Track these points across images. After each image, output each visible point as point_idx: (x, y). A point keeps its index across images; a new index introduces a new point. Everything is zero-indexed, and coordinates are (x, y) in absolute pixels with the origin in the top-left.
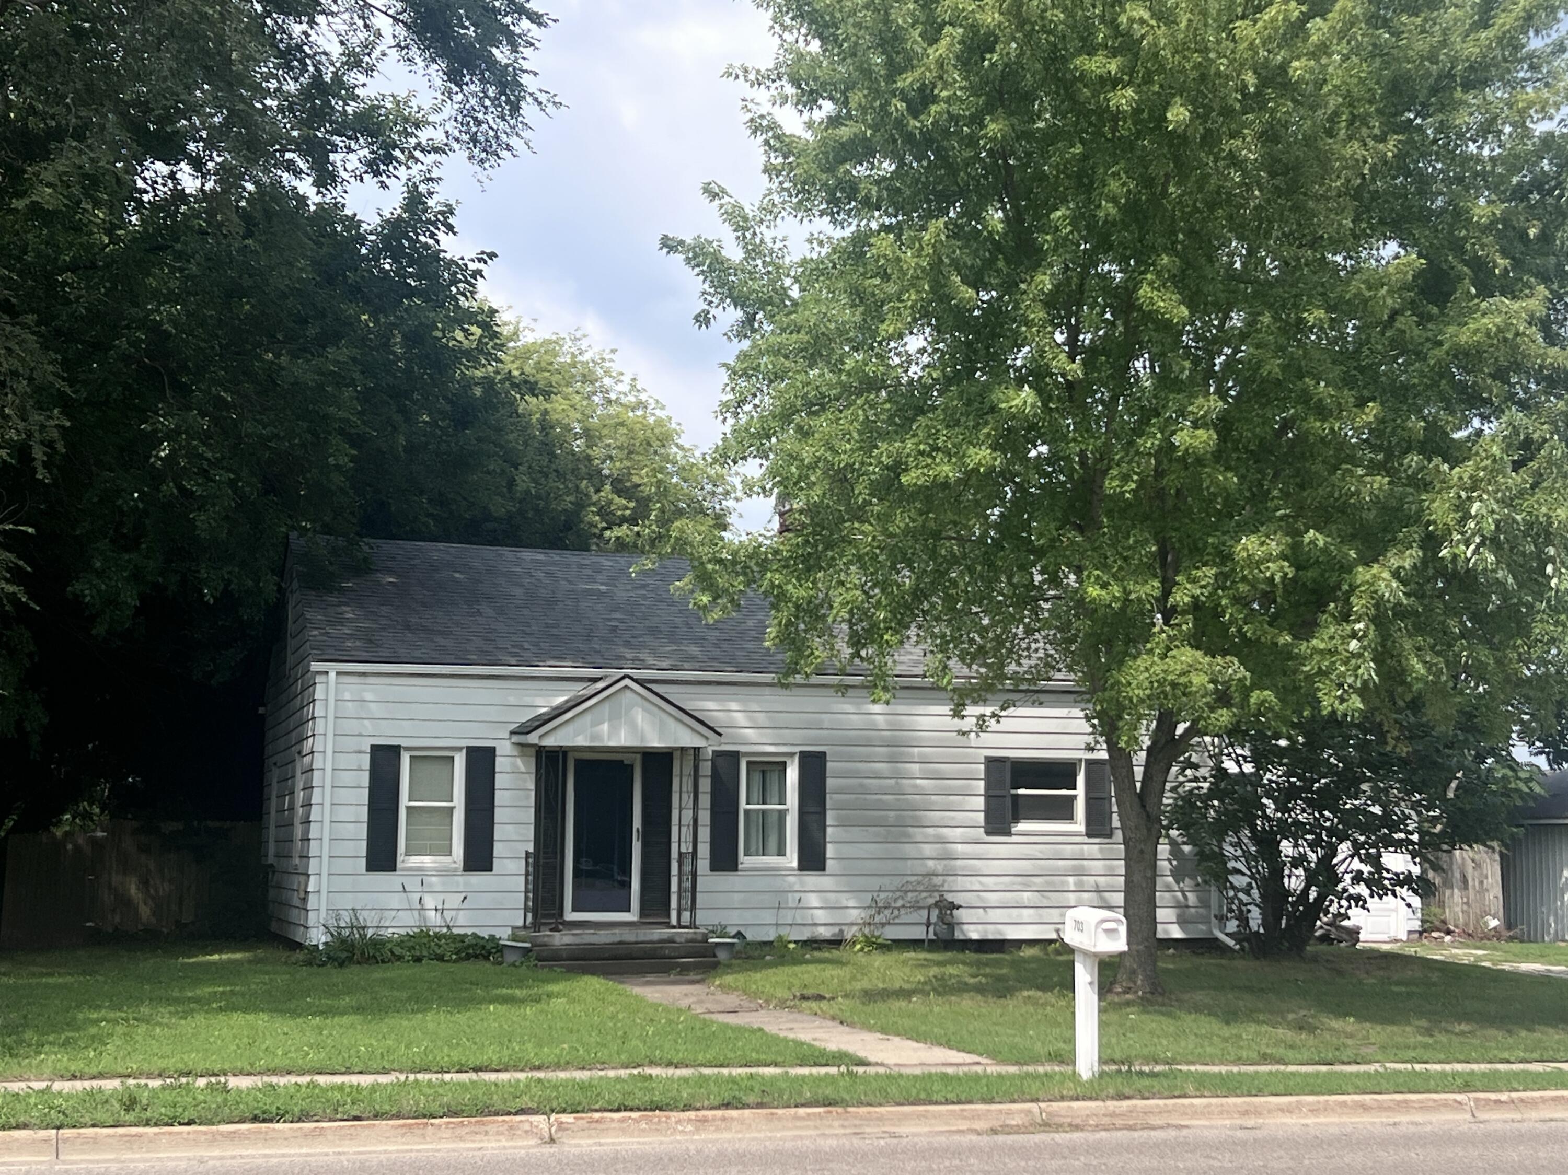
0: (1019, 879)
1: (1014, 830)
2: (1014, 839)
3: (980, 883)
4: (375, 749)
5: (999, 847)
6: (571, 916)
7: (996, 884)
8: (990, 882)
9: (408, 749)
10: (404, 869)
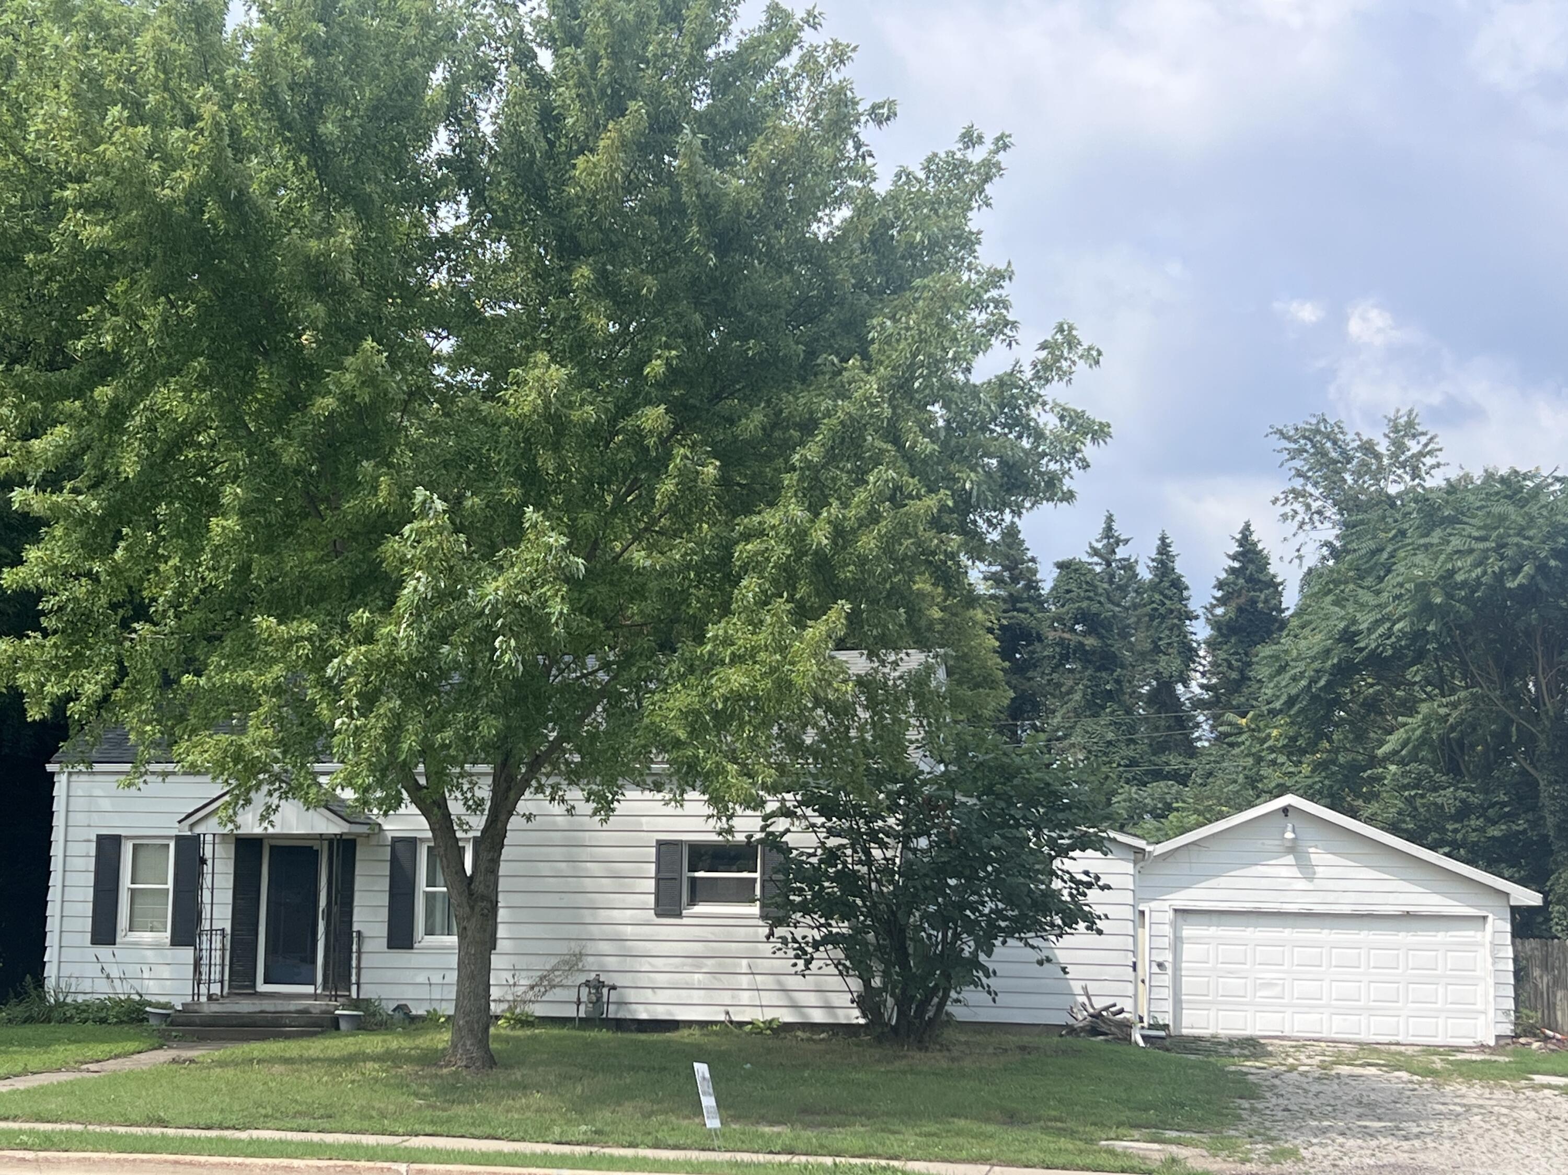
0: (690, 960)
1: (684, 912)
2: (685, 921)
3: (650, 964)
4: (100, 838)
5: (669, 928)
6: (262, 987)
7: (665, 965)
8: (660, 963)
9: (128, 838)
10: (123, 943)
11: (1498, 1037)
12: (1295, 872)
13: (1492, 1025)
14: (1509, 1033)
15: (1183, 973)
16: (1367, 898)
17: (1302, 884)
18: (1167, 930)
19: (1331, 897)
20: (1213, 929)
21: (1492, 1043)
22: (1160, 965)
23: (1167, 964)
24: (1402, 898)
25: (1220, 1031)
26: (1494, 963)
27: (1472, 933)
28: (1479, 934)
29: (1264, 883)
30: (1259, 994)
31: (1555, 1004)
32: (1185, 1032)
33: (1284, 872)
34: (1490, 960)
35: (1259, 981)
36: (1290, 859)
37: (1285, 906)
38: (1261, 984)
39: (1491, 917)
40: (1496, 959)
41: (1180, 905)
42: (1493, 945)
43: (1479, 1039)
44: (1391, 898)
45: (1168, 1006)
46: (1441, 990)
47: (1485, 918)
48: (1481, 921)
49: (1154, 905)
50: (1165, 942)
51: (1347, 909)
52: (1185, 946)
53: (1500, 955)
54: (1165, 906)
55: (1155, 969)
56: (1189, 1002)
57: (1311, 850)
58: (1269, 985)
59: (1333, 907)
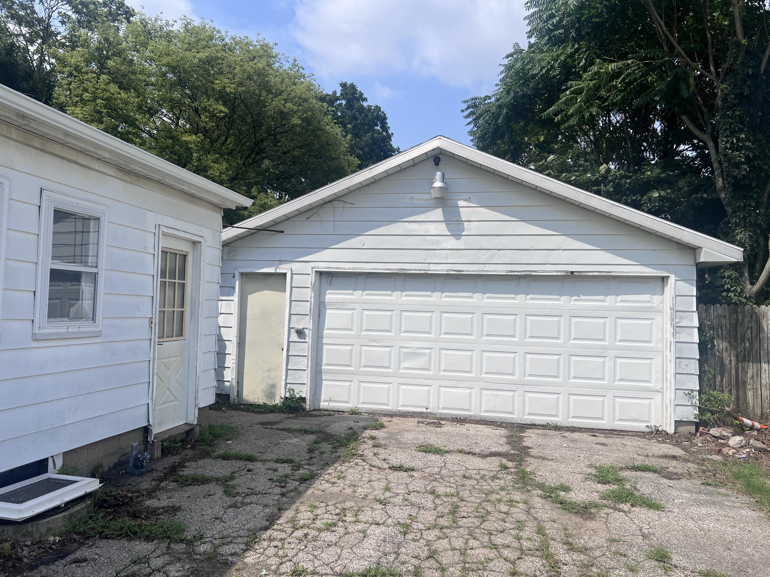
11: (678, 423)
12: (442, 228)
13: (670, 409)
14: (692, 419)
15: (324, 342)
16: (525, 257)
17: (452, 243)
18: (309, 294)
19: (483, 257)
20: (359, 293)
21: (671, 430)
22: (300, 333)
23: (306, 331)
24: (564, 257)
25: (360, 406)
26: (675, 334)
27: (647, 297)
28: (656, 299)
29: (411, 242)
30: (404, 365)
31: (745, 383)
32: (324, 405)
33: (433, 229)
34: (669, 329)
35: (404, 350)
36: (438, 214)
37: (432, 267)
38: (406, 354)
39: (672, 278)
40: (677, 328)
41: (323, 267)
42: (675, 311)
43: (653, 423)
44: (554, 257)
45: (306, 377)
46: (608, 364)
47: (664, 279)
48: (659, 283)
49: (296, 267)
50: (306, 308)
51: (501, 270)
52: (328, 311)
53: (683, 324)
54: (308, 268)
55: (294, 337)
56: (329, 372)
57: (461, 203)
58: (414, 355)
59: (487, 267)
